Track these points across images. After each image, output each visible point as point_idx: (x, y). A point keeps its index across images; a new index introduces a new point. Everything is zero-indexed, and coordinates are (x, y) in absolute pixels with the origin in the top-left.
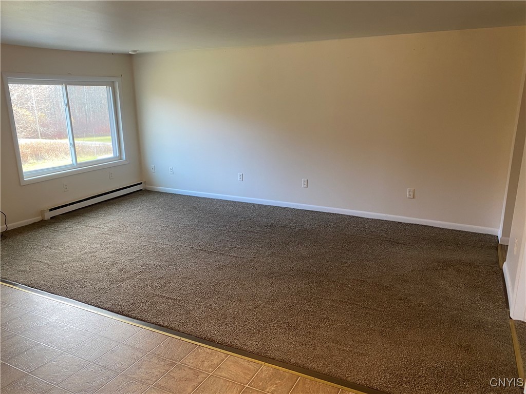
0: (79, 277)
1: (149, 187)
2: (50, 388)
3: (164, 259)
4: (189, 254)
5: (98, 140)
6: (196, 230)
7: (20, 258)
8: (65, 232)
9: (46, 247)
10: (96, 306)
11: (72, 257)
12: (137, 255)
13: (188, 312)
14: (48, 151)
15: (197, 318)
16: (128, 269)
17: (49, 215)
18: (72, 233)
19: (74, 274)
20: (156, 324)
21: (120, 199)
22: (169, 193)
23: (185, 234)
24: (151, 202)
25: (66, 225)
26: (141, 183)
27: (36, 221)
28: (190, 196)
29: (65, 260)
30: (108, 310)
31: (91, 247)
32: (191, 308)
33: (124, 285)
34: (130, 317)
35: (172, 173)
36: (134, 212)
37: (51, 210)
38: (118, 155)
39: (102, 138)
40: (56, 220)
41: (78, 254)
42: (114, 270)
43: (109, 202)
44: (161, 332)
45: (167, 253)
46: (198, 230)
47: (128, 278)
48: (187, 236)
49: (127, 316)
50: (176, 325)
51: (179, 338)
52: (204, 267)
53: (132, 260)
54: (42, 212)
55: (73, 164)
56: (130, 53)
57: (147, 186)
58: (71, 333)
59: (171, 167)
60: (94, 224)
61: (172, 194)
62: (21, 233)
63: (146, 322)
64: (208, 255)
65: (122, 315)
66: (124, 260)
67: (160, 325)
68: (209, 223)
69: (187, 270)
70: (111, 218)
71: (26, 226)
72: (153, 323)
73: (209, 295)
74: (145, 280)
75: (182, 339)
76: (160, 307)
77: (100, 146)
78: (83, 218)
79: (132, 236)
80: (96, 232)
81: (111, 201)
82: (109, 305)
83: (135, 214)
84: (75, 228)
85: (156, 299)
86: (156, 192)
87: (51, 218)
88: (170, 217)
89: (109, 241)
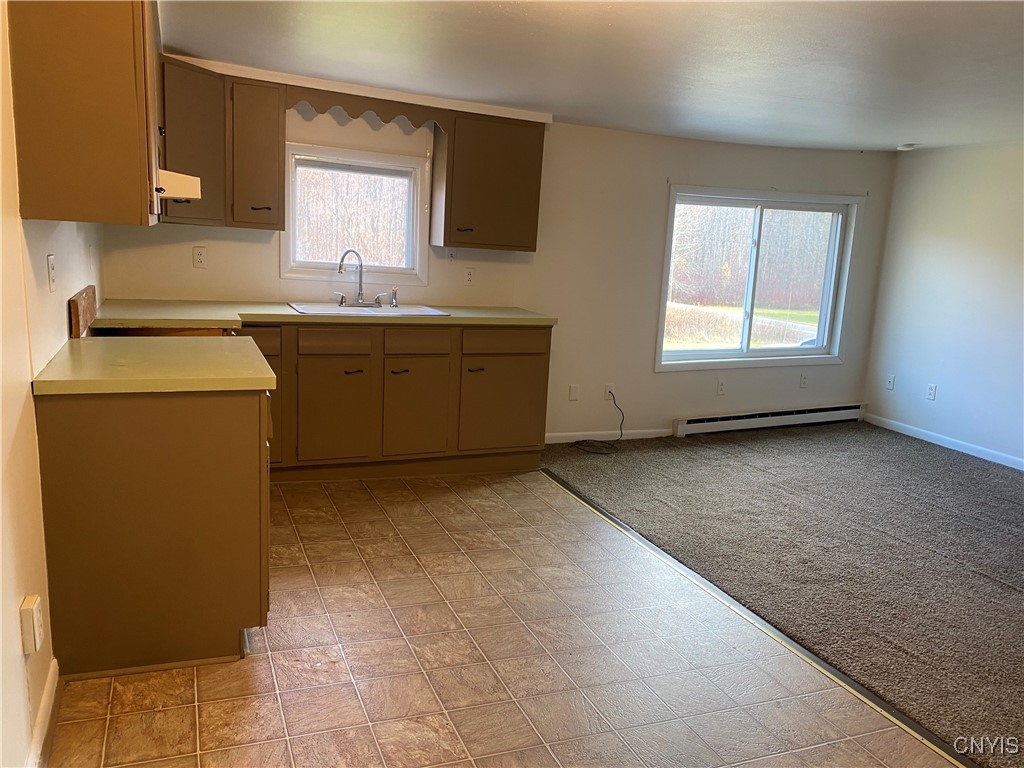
0: (725, 549)
1: (872, 418)
2: (670, 717)
3: (895, 568)
4: (953, 575)
5: (768, 315)
6: (972, 528)
7: (635, 488)
8: (706, 465)
9: (676, 482)
10: (752, 611)
11: (716, 511)
12: (837, 542)
13: (946, 695)
14: (679, 324)
15: (963, 714)
16: (817, 563)
17: (684, 430)
18: (719, 470)
19: (719, 542)
20: (870, 690)
21: (810, 428)
22: (916, 439)
23: (946, 531)
24: (874, 448)
25: (711, 453)
26: (858, 407)
27: (664, 436)
28: (964, 454)
29: (705, 512)
30: (775, 627)
31: (751, 504)
32: (953, 690)
33: (809, 591)
34: (817, 655)
35: (932, 397)
36: (838, 460)
37: (689, 422)
38: (825, 344)
39: (777, 312)
40: (694, 441)
41: (727, 509)
42: (791, 558)
43: (789, 429)
44: (879, 709)
45: (901, 557)
46: (978, 530)
47: (816, 581)
48: (950, 535)
49: (809, 650)
50: (913, 708)
51: (920, 738)
52: (987, 615)
53: (826, 550)
54: (675, 423)
55: (742, 349)
56: (899, 148)
57: (869, 415)
58: (709, 641)
59: (933, 385)
60: (759, 463)
61: (921, 441)
62: (638, 448)
63: (849, 676)
64: (1000, 590)
65: (800, 644)
66: (811, 545)
67: (876, 694)
68: (1008, 522)
69: (947, 606)
70: (791, 460)
71: (647, 440)
72: (863, 685)
73: (997, 677)
74: (850, 595)
75: (925, 741)
76: (880, 660)
77: (770, 327)
78: (741, 449)
79: (829, 504)
80: (761, 479)
81: (794, 430)
82: (776, 618)
83: (838, 463)
84: (724, 462)
85: (872, 640)
86: (886, 430)
87: (687, 436)
88: (913, 487)
89: (785, 502)
